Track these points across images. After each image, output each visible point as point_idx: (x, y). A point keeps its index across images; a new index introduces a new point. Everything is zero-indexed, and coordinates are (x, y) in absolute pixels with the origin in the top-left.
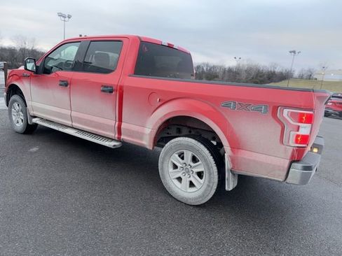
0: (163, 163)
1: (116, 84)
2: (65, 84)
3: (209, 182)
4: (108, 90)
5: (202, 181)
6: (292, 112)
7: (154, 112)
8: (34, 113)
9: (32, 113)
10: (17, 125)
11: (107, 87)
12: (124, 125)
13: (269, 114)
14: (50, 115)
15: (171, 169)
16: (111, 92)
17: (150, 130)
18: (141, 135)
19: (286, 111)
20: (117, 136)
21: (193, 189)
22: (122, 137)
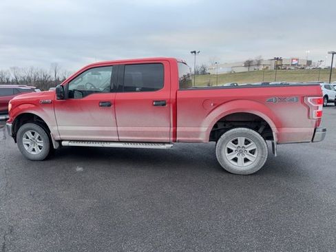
0: (220, 150)
1: (169, 97)
2: (107, 105)
3: (262, 154)
4: (161, 104)
5: (255, 156)
6: (313, 100)
7: (209, 114)
8: (61, 136)
9: (58, 137)
10: (33, 153)
11: (160, 101)
12: (179, 129)
13: (299, 102)
14: (86, 135)
15: (227, 154)
16: (164, 105)
17: (206, 128)
18: (197, 134)
19: (309, 99)
20: (172, 139)
21: (248, 163)
22: (178, 139)
